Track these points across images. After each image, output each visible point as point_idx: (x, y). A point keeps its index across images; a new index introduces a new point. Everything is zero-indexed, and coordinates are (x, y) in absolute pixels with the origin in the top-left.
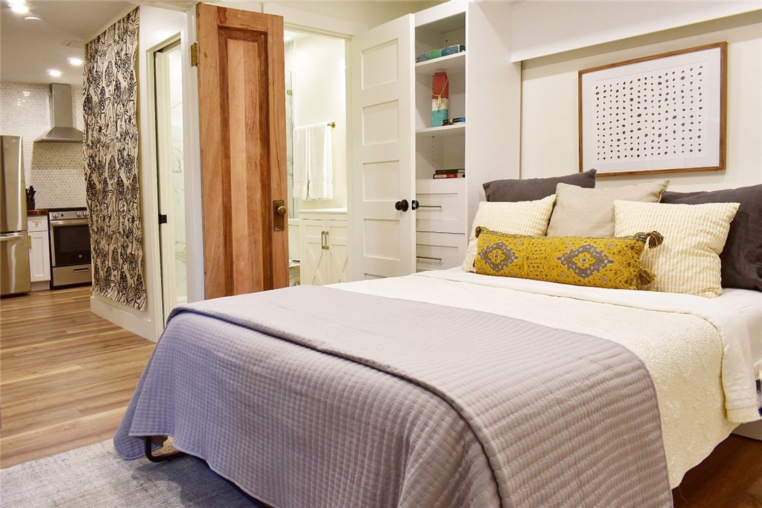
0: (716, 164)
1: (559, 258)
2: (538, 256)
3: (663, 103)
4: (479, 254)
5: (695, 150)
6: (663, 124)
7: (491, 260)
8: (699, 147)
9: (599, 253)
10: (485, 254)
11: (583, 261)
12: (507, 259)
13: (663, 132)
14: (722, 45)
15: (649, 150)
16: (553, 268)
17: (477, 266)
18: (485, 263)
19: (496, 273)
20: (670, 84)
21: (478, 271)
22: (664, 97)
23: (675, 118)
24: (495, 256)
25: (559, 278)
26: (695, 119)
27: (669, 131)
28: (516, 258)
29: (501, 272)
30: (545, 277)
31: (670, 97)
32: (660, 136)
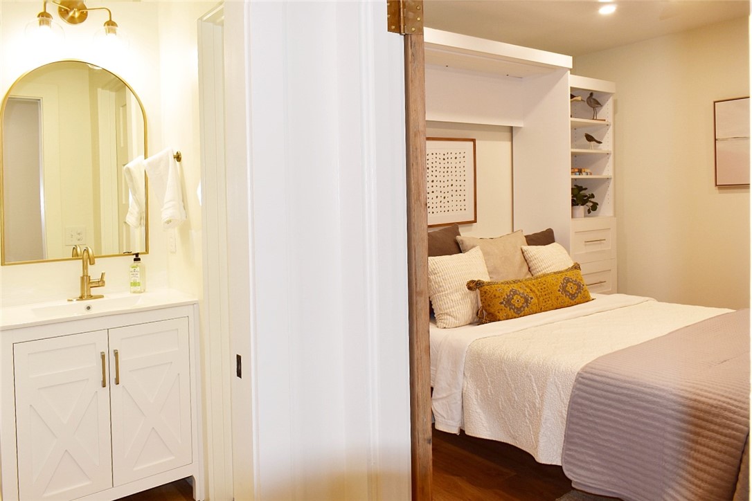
1: (559, 291)
2: (546, 293)
3: (446, 174)
4: (501, 303)
5: (463, 210)
6: (446, 189)
7: (514, 305)
8: (465, 207)
9: (576, 281)
10: (508, 302)
11: (571, 288)
12: (526, 301)
13: (446, 195)
14: (474, 140)
15: (439, 208)
16: (558, 299)
17: (500, 315)
18: (510, 310)
19: (517, 316)
20: (449, 160)
21: (501, 318)
22: (446, 170)
23: (452, 185)
24: (517, 301)
25: (559, 305)
26: (462, 188)
27: (449, 195)
28: (532, 298)
29: (522, 314)
30: (551, 308)
31: (449, 170)
32: (444, 198)
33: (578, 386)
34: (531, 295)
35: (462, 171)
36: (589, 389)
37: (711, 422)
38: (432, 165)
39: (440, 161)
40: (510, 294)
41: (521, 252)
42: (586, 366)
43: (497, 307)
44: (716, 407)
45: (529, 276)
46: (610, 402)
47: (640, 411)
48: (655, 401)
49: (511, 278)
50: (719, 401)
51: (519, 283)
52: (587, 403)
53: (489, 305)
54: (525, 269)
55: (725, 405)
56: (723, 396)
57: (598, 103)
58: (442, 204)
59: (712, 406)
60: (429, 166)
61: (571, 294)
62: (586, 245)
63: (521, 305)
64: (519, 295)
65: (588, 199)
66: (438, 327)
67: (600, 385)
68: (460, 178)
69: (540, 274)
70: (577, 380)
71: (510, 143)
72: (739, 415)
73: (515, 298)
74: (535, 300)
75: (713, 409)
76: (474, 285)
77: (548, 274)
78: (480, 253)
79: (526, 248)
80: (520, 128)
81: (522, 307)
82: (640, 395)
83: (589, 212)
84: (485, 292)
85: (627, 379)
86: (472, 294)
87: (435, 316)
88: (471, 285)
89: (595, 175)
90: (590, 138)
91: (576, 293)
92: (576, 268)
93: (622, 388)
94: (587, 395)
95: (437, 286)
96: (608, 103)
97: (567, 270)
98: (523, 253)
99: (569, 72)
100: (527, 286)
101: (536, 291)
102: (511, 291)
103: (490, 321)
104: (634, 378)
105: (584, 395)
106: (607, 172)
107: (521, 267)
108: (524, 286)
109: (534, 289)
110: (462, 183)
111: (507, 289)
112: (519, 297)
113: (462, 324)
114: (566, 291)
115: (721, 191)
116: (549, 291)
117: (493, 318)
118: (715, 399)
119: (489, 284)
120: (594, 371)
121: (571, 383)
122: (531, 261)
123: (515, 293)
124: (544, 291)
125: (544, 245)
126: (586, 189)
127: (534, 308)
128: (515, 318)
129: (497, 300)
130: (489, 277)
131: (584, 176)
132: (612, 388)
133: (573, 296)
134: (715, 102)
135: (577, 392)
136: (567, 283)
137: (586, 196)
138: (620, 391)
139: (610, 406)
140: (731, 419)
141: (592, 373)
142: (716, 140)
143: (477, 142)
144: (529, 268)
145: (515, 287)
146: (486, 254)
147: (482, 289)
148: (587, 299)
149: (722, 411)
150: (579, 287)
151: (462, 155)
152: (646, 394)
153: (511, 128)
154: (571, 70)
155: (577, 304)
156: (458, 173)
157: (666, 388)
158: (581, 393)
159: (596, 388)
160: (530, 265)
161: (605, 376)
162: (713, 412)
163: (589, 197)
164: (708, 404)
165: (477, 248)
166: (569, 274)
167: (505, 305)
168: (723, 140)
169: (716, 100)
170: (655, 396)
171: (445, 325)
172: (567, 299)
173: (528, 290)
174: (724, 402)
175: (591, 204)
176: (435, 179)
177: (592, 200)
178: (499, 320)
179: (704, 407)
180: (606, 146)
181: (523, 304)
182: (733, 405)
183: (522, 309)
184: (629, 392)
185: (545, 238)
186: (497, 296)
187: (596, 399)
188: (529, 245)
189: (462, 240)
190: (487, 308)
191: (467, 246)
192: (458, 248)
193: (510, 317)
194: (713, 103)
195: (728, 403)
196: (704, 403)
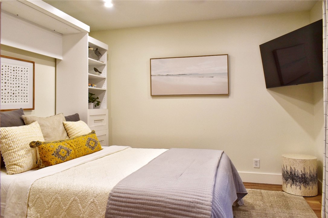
0: (32, 107)
1: (86, 145)
2: (79, 147)
3: (15, 79)
4: (53, 154)
5: (26, 102)
6: (15, 89)
7: (61, 155)
8: (27, 100)
9: (94, 140)
10: (57, 153)
11: (92, 144)
12: (68, 152)
13: (15, 92)
14: (33, 63)
15: (9, 100)
16: (85, 150)
17: (52, 162)
18: (58, 158)
19: (62, 161)
20: (17, 72)
21: (53, 164)
22: (15, 77)
23: (19, 87)
24: (63, 153)
25: (86, 153)
26: (25, 89)
27: (17, 92)
28: (71, 150)
29: (65, 160)
30: (82, 155)
31: (17, 77)
32: (14, 94)
33: (111, 202)
34: (71, 148)
35: (26, 79)
36: (117, 203)
37: (191, 212)
38: (6, 73)
39: (11, 71)
40: (58, 149)
41: (63, 125)
42: (114, 188)
43: (50, 157)
44: (192, 202)
45: (68, 138)
46: (131, 209)
47: (150, 212)
48: (158, 205)
49: (58, 139)
50: (193, 198)
51: (63, 142)
52: (116, 212)
53: (45, 156)
54: (65, 134)
55: (196, 200)
56: (194, 195)
57: (100, 54)
58: (12, 97)
59: (190, 202)
60: (4, 73)
61: (92, 147)
62: (95, 122)
63: (65, 154)
64: (64, 149)
65: (95, 100)
66: (7, 174)
67: (124, 200)
68: (24, 83)
69: (74, 137)
70: (109, 198)
71: (54, 68)
72: (205, 205)
73: (61, 150)
74: (73, 151)
75: (191, 204)
76: (34, 145)
77: (79, 137)
78: (38, 125)
79: (65, 122)
80: (61, 60)
81: (65, 156)
82: (149, 202)
83: (96, 106)
84: (42, 148)
85: (140, 193)
86: (33, 150)
87: (6, 166)
88: (33, 144)
89: (98, 87)
90: (96, 70)
91: (94, 146)
92: (93, 133)
93: (138, 199)
94: (117, 207)
95: (7, 146)
96: (105, 54)
97: (89, 134)
98: (64, 125)
99: (88, 34)
100: (68, 144)
101: (73, 146)
102: (59, 147)
103: (46, 167)
104: (145, 192)
105: (114, 207)
106: (104, 87)
107: (63, 133)
108: (66, 143)
109: (72, 145)
110: (26, 86)
111: (56, 146)
112: (64, 150)
113: (25, 170)
114: (89, 145)
115: (153, 98)
116: (81, 146)
117: (47, 164)
118: (191, 198)
119: (44, 143)
120: (119, 191)
121: (105, 200)
122: (69, 130)
123: (61, 148)
124: (78, 146)
125: (76, 121)
126: (94, 95)
127: (73, 156)
128: (61, 163)
129: (50, 153)
130: (44, 140)
131: (93, 88)
132: (132, 200)
133: (93, 148)
134: (151, 59)
135: (110, 206)
136: (90, 140)
137: (94, 98)
138: (137, 201)
139: (131, 212)
140: (201, 208)
141: (118, 193)
142: (151, 75)
143: (35, 64)
144: (67, 134)
145: (61, 144)
146: (41, 126)
147: (40, 146)
148: (100, 149)
149: (196, 204)
150: (96, 143)
151: (26, 70)
152: (153, 201)
153: (56, 59)
154: (89, 33)
155: (95, 152)
156: (23, 80)
157: (164, 195)
158: (113, 207)
159: (122, 202)
160: (68, 132)
161: (126, 193)
162: (191, 206)
163: (96, 99)
164: (188, 201)
165: (36, 122)
166: (91, 136)
167: (55, 156)
168: (154, 76)
169: (151, 58)
170: (159, 201)
171: (13, 172)
172: (90, 150)
173: (69, 146)
174: (196, 199)
175: (97, 102)
176: (7, 82)
177: (98, 100)
178: (51, 165)
179: (186, 203)
180: (104, 75)
181: (66, 154)
182: (201, 200)
183: (66, 157)
184: (143, 201)
185: (75, 118)
186: (50, 150)
187: (123, 208)
188: (67, 121)
189: (26, 118)
190: (44, 158)
191: (29, 121)
192: (23, 122)
193: (58, 162)
194: (150, 60)
195: (198, 199)
196: (185, 201)
